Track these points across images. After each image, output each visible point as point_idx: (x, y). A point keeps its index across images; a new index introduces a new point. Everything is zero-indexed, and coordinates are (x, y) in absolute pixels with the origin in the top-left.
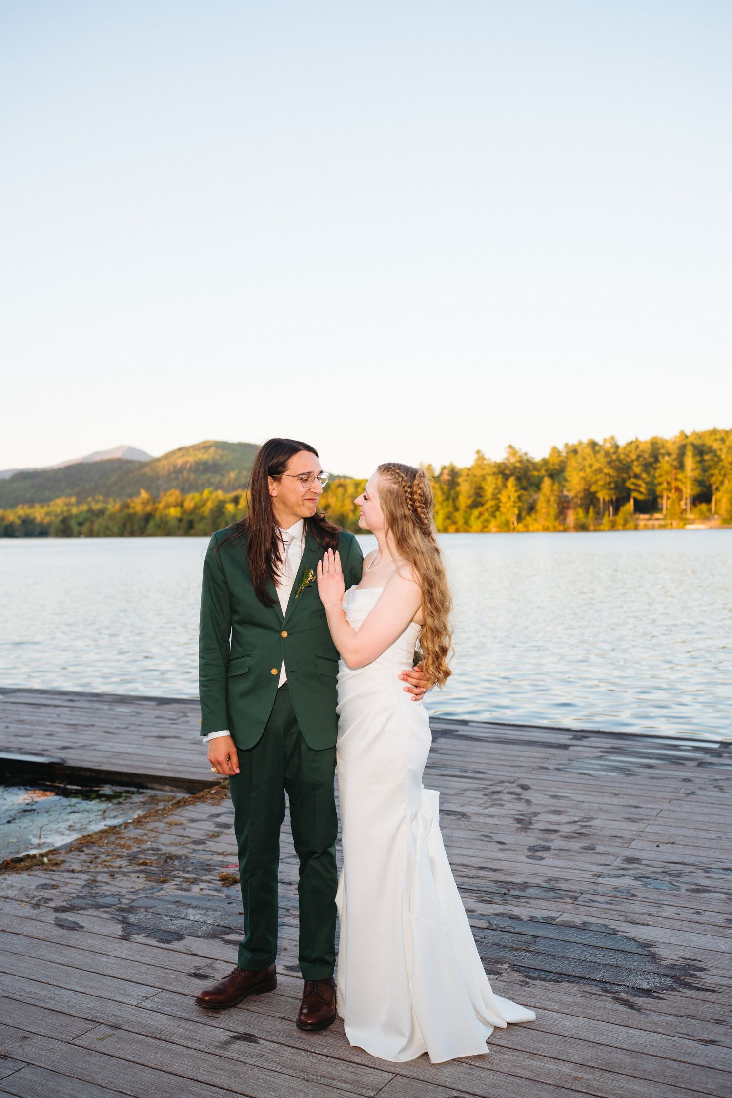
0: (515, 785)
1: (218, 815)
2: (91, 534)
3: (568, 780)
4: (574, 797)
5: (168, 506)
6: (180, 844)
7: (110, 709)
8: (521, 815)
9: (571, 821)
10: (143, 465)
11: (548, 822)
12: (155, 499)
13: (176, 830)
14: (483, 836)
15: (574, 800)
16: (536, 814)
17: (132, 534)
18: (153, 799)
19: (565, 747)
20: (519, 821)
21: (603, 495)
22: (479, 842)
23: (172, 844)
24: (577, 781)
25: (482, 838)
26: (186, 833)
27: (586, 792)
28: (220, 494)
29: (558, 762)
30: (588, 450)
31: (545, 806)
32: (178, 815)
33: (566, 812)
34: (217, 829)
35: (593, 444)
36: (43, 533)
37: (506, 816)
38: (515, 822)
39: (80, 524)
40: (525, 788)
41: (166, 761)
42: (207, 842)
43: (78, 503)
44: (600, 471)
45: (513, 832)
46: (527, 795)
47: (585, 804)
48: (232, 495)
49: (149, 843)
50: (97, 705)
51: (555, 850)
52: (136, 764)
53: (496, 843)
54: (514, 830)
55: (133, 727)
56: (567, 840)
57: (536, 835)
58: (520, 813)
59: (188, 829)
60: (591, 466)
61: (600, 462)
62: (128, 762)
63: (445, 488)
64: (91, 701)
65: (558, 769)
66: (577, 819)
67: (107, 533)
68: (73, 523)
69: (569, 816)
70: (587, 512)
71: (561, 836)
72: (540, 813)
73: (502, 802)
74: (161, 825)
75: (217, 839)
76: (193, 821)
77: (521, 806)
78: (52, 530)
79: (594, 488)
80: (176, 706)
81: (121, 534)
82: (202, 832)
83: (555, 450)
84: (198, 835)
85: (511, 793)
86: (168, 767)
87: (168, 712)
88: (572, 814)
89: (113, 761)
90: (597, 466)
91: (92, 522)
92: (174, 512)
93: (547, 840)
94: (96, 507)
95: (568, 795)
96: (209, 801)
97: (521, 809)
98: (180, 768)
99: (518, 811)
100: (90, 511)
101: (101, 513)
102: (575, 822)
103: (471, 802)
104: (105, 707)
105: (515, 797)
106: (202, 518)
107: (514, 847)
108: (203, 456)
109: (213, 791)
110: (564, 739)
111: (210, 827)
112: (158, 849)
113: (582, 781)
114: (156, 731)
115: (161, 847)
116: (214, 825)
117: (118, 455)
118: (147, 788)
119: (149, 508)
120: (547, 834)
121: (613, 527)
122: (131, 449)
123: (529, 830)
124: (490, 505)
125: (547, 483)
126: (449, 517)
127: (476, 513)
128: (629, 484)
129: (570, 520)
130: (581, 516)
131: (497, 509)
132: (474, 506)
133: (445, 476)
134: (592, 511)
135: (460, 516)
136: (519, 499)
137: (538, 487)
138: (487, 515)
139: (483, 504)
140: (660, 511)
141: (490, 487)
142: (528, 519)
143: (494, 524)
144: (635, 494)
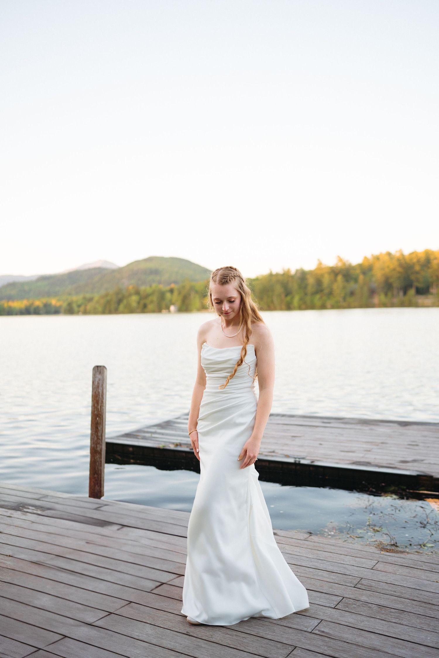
2: (85, 313)
5: (130, 295)
10: (113, 271)
17: (110, 312)
21: (396, 284)
28: (161, 288)
30: (386, 258)
35: (389, 254)
36: (56, 311)
39: (79, 306)
44: (394, 269)
48: (168, 288)
60: (388, 267)
61: (394, 264)
63: (299, 282)
67: (95, 312)
68: (75, 306)
78: (62, 310)
79: (391, 281)
81: (104, 312)
90: (392, 266)
91: (86, 306)
92: (134, 299)
94: (88, 296)
100: (84, 298)
101: (91, 299)
106: (151, 302)
108: (150, 265)
117: (99, 265)
119: (119, 297)
124: (326, 291)
125: (361, 277)
126: (301, 299)
127: (318, 296)
128: (413, 277)
129: (376, 300)
130: (383, 297)
131: (330, 294)
132: (316, 292)
133: (298, 275)
134: (390, 294)
135: (308, 299)
136: (344, 287)
137: (356, 280)
138: (325, 298)
139: (322, 291)
140: (432, 294)
141: (326, 280)
142: (350, 300)
143: (329, 303)
144: (416, 284)
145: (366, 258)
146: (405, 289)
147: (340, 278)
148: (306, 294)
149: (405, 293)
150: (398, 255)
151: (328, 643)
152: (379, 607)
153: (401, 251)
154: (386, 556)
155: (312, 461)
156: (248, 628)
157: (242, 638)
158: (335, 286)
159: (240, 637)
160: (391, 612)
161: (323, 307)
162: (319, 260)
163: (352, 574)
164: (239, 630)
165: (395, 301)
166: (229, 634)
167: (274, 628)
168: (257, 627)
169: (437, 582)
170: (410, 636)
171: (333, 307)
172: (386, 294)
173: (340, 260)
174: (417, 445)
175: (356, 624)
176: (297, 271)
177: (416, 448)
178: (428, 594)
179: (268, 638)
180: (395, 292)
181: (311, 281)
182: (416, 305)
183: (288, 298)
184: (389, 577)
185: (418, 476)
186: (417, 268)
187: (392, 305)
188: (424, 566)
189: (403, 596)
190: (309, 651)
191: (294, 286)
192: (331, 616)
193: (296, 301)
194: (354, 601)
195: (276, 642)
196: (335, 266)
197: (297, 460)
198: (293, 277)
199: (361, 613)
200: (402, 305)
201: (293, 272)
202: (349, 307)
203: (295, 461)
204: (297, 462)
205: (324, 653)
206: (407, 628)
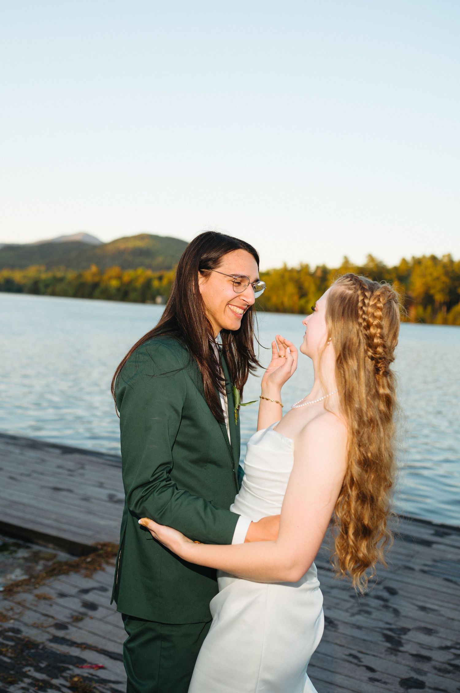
0: (381, 587)
1: (86, 591)
2: (54, 294)
3: (435, 587)
4: (443, 611)
5: (111, 278)
6: (43, 627)
7: (21, 454)
8: (390, 630)
9: (443, 645)
10: (95, 247)
11: (419, 644)
12: (101, 272)
13: (43, 607)
14: (350, 655)
15: (443, 616)
16: (405, 631)
18: (36, 557)
19: (428, 544)
20: (388, 638)
21: (439, 297)
22: (347, 665)
23: (35, 626)
24: (444, 590)
25: (350, 659)
26: (51, 611)
27: (454, 607)
28: (149, 273)
29: (423, 562)
30: (430, 263)
31: (415, 620)
32: (48, 586)
33: (437, 632)
34: (83, 610)
35: (434, 258)
37: (372, 630)
38: (384, 639)
39: (47, 286)
40: (392, 592)
41: (54, 516)
42: (70, 627)
43: (47, 270)
44: (437, 278)
45: (381, 653)
46: (395, 602)
47: (455, 623)
48: (157, 274)
49: (12, 621)
50: (11, 448)
51: (430, 688)
52: (28, 516)
53: (364, 668)
54: (383, 651)
55: (35, 475)
56: (441, 674)
57: (408, 663)
58: (388, 626)
59: (55, 607)
60: (431, 274)
61: (438, 272)
62: (20, 514)
63: (318, 282)
64: (8, 444)
65: (424, 572)
66: (449, 644)
67: (64, 294)
68: (41, 286)
69: (440, 637)
70: (425, 308)
71: (435, 668)
72: (409, 630)
73: (369, 609)
74: (29, 597)
75: (80, 624)
76: (62, 595)
77: (389, 616)
79: (432, 291)
80: (77, 456)
82: (67, 612)
83: (404, 261)
84: (62, 616)
85: (378, 598)
86: (54, 524)
87: (69, 462)
88: (444, 636)
89: (9, 511)
90: (435, 274)
91: (55, 286)
92: (114, 283)
93: (419, 671)
94: (59, 274)
95: (436, 607)
96: (83, 571)
97: (390, 621)
98: (65, 527)
99: (387, 623)
100: (54, 277)
101: (61, 280)
102: (447, 648)
103: (337, 604)
104: (17, 451)
105: (382, 603)
106: (135, 289)
107: (384, 678)
108: (140, 244)
109: (89, 560)
110: (426, 534)
111: (75, 605)
112: (18, 631)
113: (449, 591)
114: (53, 482)
115: (23, 628)
116: (80, 604)
117: (79, 238)
118: (33, 542)
119: (97, 279)
120: (419, 661)
121: (445, 322)
122: (87, 235)
123: (400, 654)
129: (412, 314)
130: (420, 310)
133: (319, 272)
134: (429, 308)
150: (446, 259)
153: (450, 255)
162: (345, 256)
173: (371, 259)
176: (318, 268)
180: (437, 307)
183: (303, 301)
196: (364, 266)
201: (313, 268)
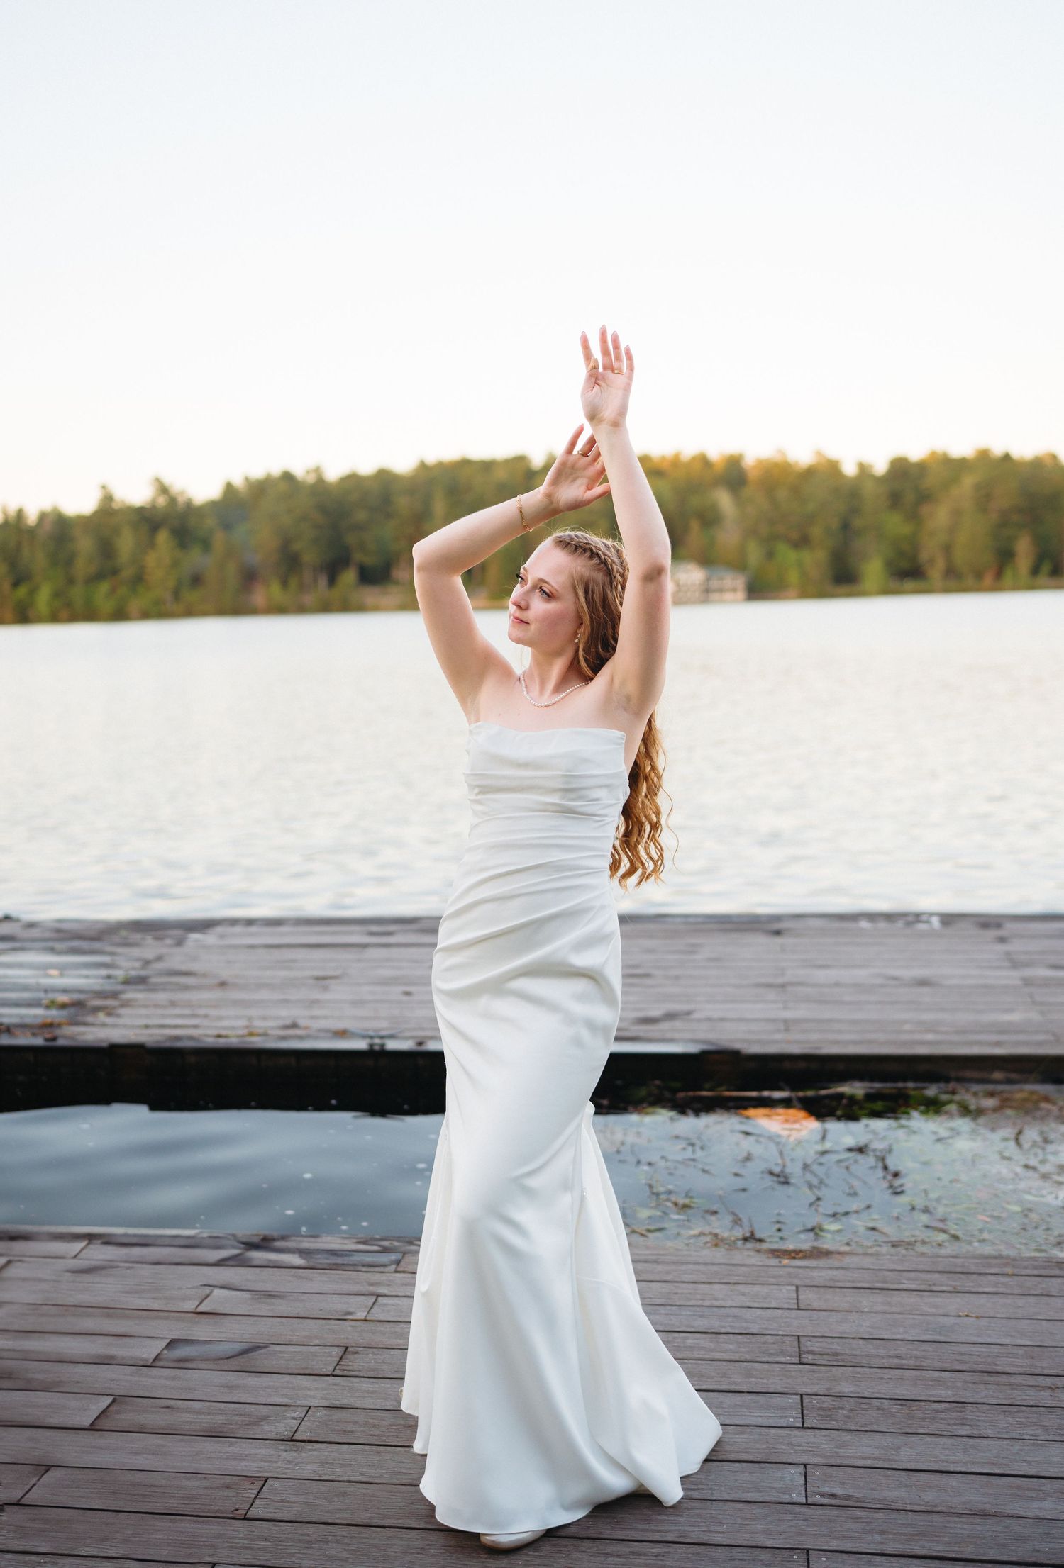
21: (308, 556)
60: (287, 511)
63: (49, 545)
79: (295, 547)
90: (298, 510)
124: (127, 573)
125: (219, 539)
126: (57, 595)
127: (104, 587)
128: (351, 539)
129: (259, 597)
130: (275, 590)
131: (139, 580)
132: (99, 576)
133: (47, 527)
134: (293, 582)
135: (77, 593)
136: (175, 564)
137: (206, 545)
138: (123, 591)
139: (115, 572)
140: (397, 583)
141: (126, 544)
142: (191, 596)
143: (134, 605)
144: (358, 557)
145: (229, 488)
146: (333, 569)
147: (163, 537)
148: (71, 581)
149: (332, 581)
150: (311, 479)
151: (871, 1522)
152: (902, 1405)
153: (318, 470)
154: (800, 1271)
155: (419, 1040)
156: (647, 1527)
157: (654, 1558)
158: (151, 560)
159: (645, 1555)
160: (937, 1411)
161: (119, 615)
162: (104, 487)
163: (766, 1329)
164: (628, 1536)
165: (308, 599)
166: (612, 1555)
167: (709, 1511)
168: (666, 1518)
169: (967, 1316)
170: (1029, 1463)
171: (145, 615)
172: (285, 584)
173: (163, 489)
174: (647, 976)
175: (889, 1460)
176: (43, 516)
177: (648, 981)
178: (975, 1349)
179: (719, 1543)
180: (307, 575)
181: (85, 545)
182: (360, 608)
183: (22, 591)
184: (854, 1322)
185: (704, 1054)
186: (361, 516)
187: (301, 609)
188: (905, 1282)
189: (924, 1364)
190: (847, 1555)
191: (37, 559)
192: (815, 1450)
193: (43, 597)
194: (834, 1401)
195: (750, 1550)
196: (148, 506)
197: (377, 1041)
198: (32, 532)
199: (876, 1427)
200: (326, 607)
201: (32, 517)
202: (190, 612)
203: (371, 1045)
204: (377, 1048)
205: (885, 1552)
206: (1007, 1445)
